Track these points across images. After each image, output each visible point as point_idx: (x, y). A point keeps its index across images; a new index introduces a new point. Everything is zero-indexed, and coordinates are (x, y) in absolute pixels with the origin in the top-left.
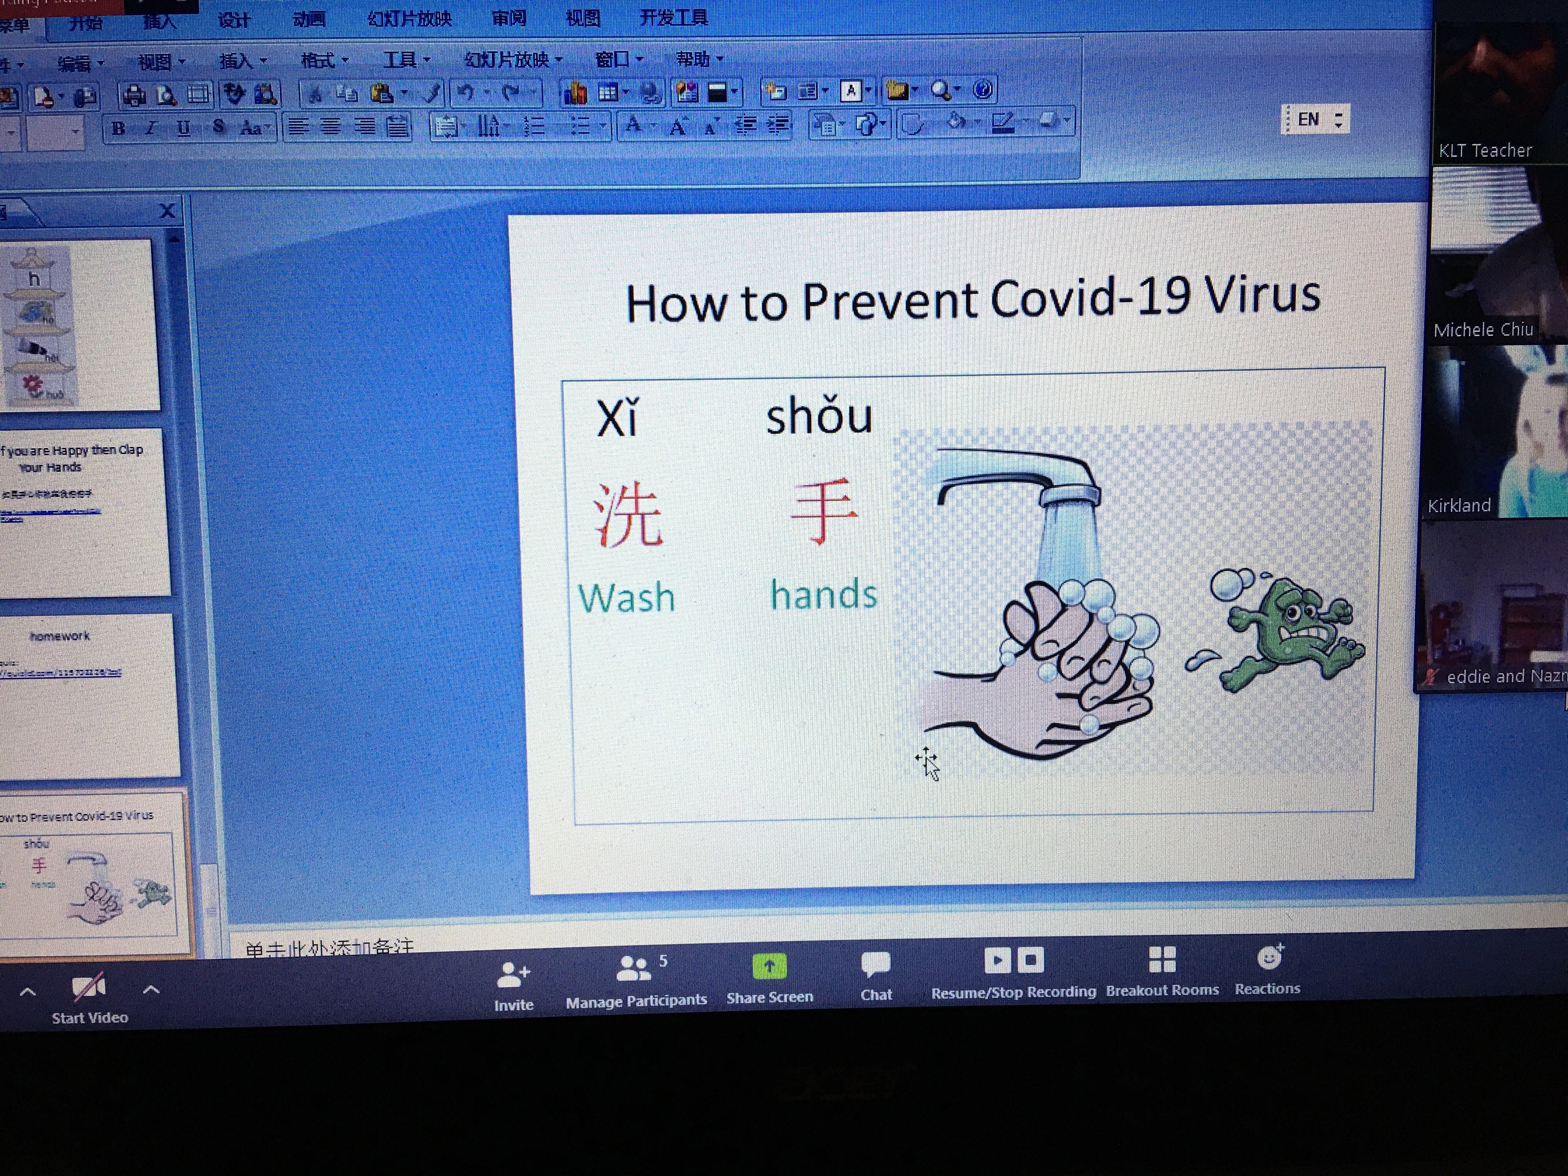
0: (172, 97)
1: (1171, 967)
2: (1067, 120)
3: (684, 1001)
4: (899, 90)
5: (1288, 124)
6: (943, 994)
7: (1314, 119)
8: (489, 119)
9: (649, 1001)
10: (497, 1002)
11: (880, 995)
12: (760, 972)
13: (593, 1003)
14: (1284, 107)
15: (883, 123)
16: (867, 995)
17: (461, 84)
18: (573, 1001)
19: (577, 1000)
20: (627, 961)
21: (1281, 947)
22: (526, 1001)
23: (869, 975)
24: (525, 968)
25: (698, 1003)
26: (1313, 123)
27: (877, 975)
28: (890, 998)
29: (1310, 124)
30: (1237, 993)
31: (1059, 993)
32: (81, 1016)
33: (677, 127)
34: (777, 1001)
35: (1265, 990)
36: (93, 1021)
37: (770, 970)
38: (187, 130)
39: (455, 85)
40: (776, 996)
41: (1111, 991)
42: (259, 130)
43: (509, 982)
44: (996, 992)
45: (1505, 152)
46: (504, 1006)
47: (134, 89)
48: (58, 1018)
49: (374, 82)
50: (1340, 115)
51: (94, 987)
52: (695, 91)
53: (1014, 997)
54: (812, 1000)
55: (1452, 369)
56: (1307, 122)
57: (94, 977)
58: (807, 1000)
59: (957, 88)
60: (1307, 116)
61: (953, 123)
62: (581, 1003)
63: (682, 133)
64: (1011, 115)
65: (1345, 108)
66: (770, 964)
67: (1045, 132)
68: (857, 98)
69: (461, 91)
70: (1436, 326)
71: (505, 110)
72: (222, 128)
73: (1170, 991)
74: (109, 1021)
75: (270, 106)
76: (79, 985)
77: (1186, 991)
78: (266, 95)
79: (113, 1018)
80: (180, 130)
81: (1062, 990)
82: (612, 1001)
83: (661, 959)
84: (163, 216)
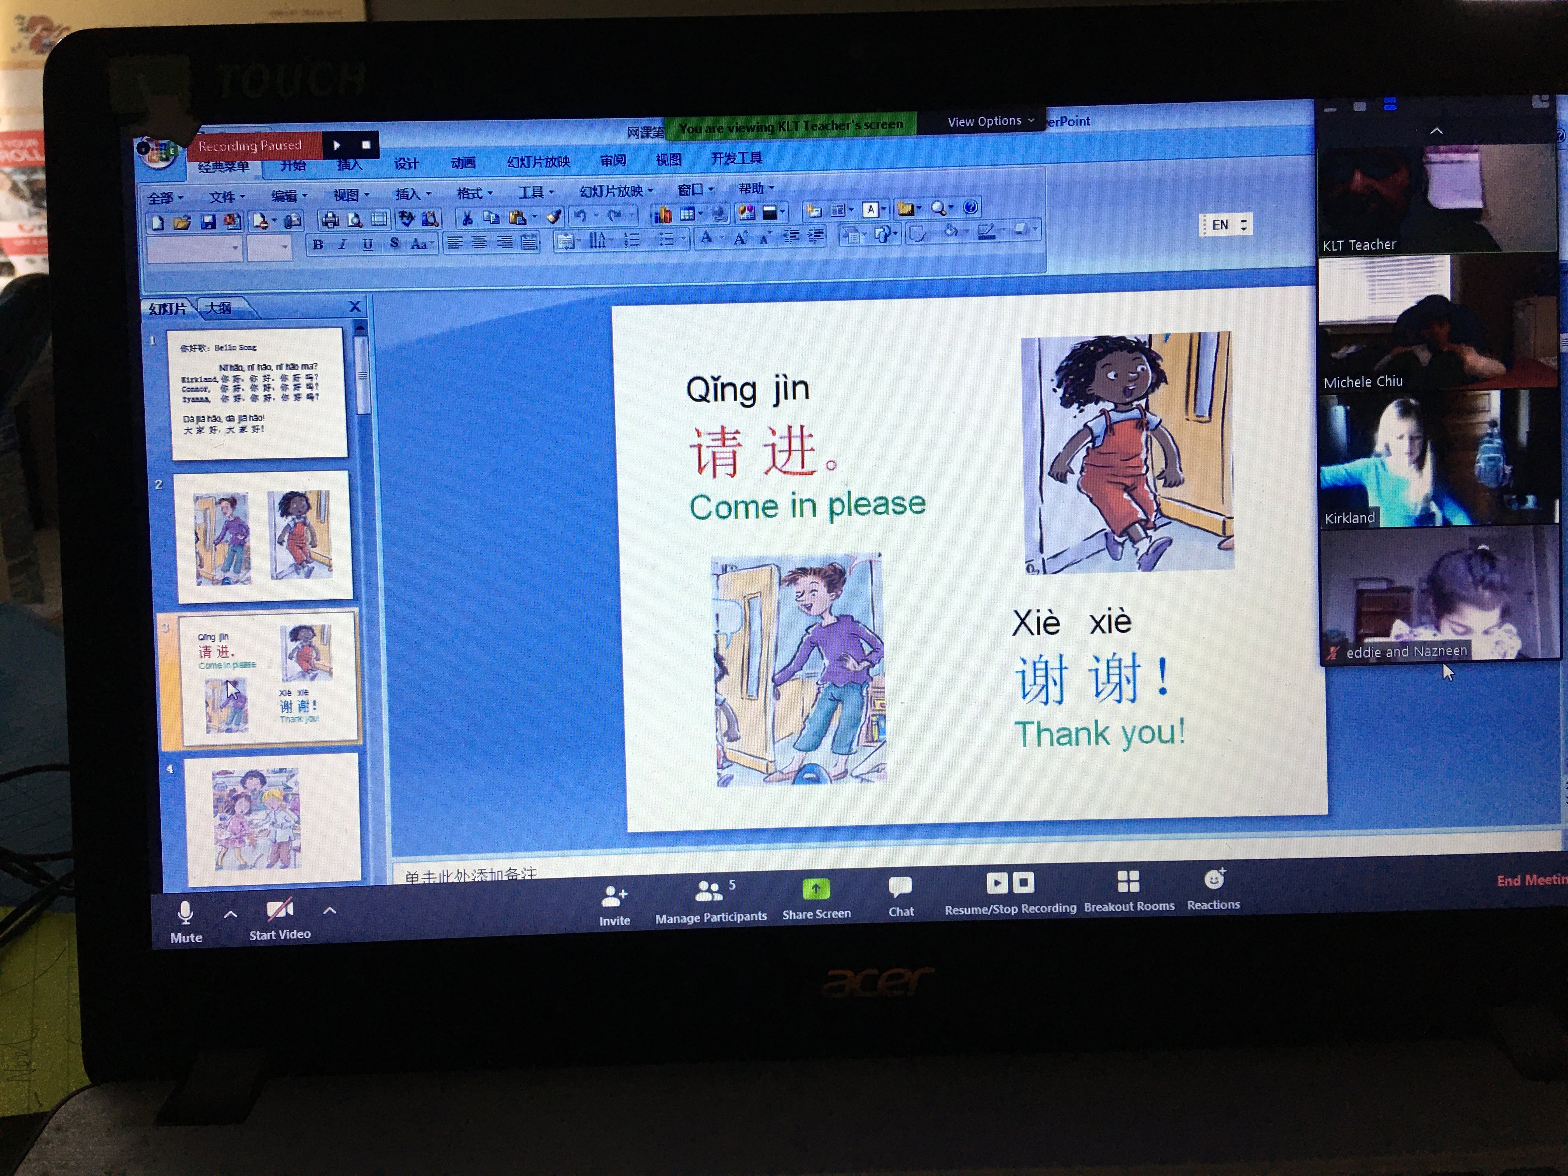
0: (359, 222)
1: (1135, 888)
2: (1035, 229)
3: (748, 918)
4: (908, 209)
5: (1205, 229)
6: (954, 911)
7: (1225, 225)
8: (598, 234)
9: (721, 918)
10: (601, 918)
11: (904, 912)
12: (808, 893)
13: (677, 919)
14: (1201, 216)
15: (895, 233)
16: (894, 912)
17: (578, 209)
18: (661, 917)
19: (664, 916)
20: (703, 885)
21: (1223, 871)
22: (625, 918)
23: (895, 896)
24: (623, 891)
25: (760, 919)
26: (1224, 228)
27: (901, 895)
28: (912, 915)
29: (1222, 228)
30: (1189, 908)
31: (1046, 909)
32: (273, 933)
33: (739, 239)
34: (822, 918)
35: (1212, 906)
36: (283, 938)
37: (816, 892)
38: (371, 245)
39: (573, 210)
40: (821, 913)
41: (1088, 907)
42: (425, 245)
43: (611, 902)
44: (996, 909)
45: (1375, 245)
46: (607, 922)
47: (330, 215)
48: (256, 936)
49: (512, 209)
50: (1244, 221)
51: (285, 909)
52: (753, 211)
53: (1011, 913)
54: (850, 916)
55: (1339, 413)
56: (1219, 227)
57: (284, 902)
58: (846, 916)
59: (951, 207)
60: (1219, 223)
61: (949, 232)
62: (667, 919)
63: (743, 243)
64: (992, 226)
65: (1249, 216)
66: (816, 887)
67: (1019, 238)
68: (876, 215)
69: (577, 215)
70: (1326, 379)
71: (608, 228)
72: (397, 244)
73: (1135, 907)
74: (295, 937)
75: (434, 227)
76: (273, 908)
77: (1148, 907)
78: (431, 220)
79: (299, 934)
80: (365, 246)
81: (1049, 907)
82: (692, 917)
83: (731, 883)
84: (352, 310)
